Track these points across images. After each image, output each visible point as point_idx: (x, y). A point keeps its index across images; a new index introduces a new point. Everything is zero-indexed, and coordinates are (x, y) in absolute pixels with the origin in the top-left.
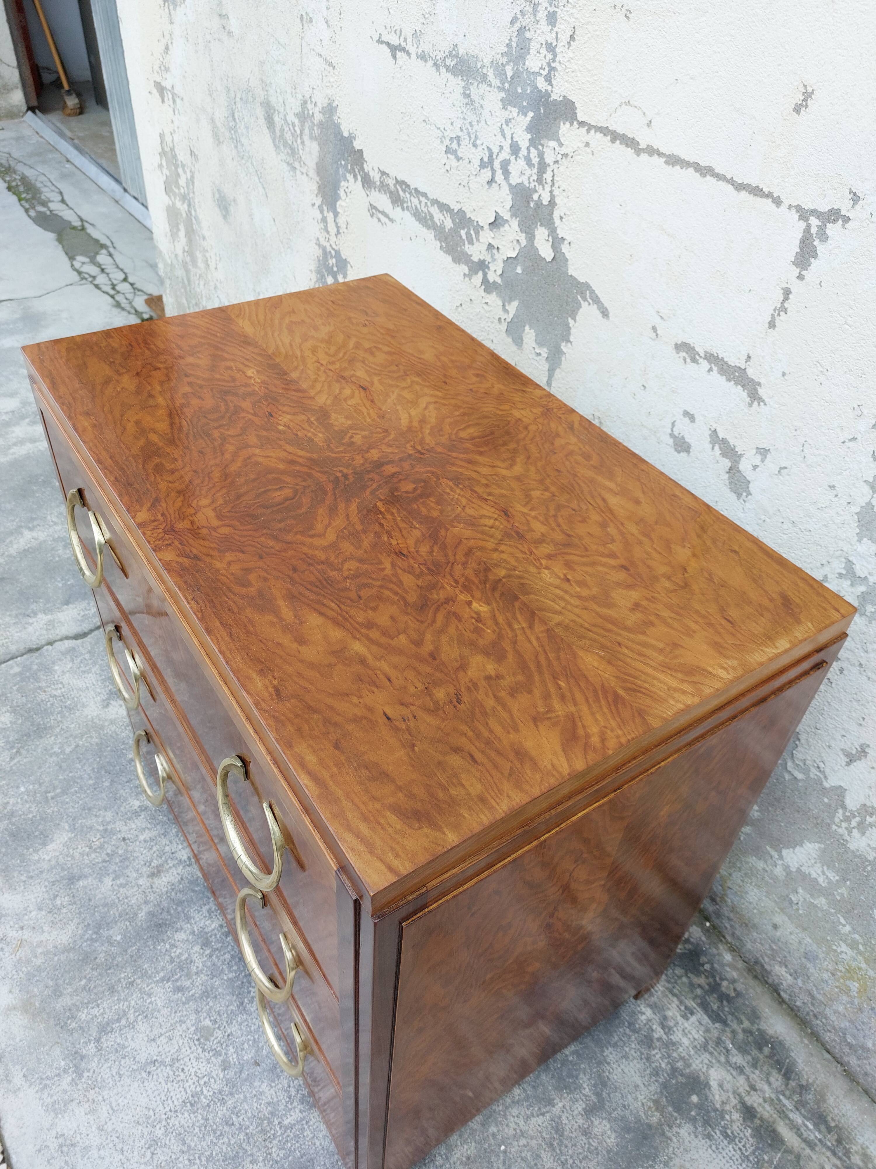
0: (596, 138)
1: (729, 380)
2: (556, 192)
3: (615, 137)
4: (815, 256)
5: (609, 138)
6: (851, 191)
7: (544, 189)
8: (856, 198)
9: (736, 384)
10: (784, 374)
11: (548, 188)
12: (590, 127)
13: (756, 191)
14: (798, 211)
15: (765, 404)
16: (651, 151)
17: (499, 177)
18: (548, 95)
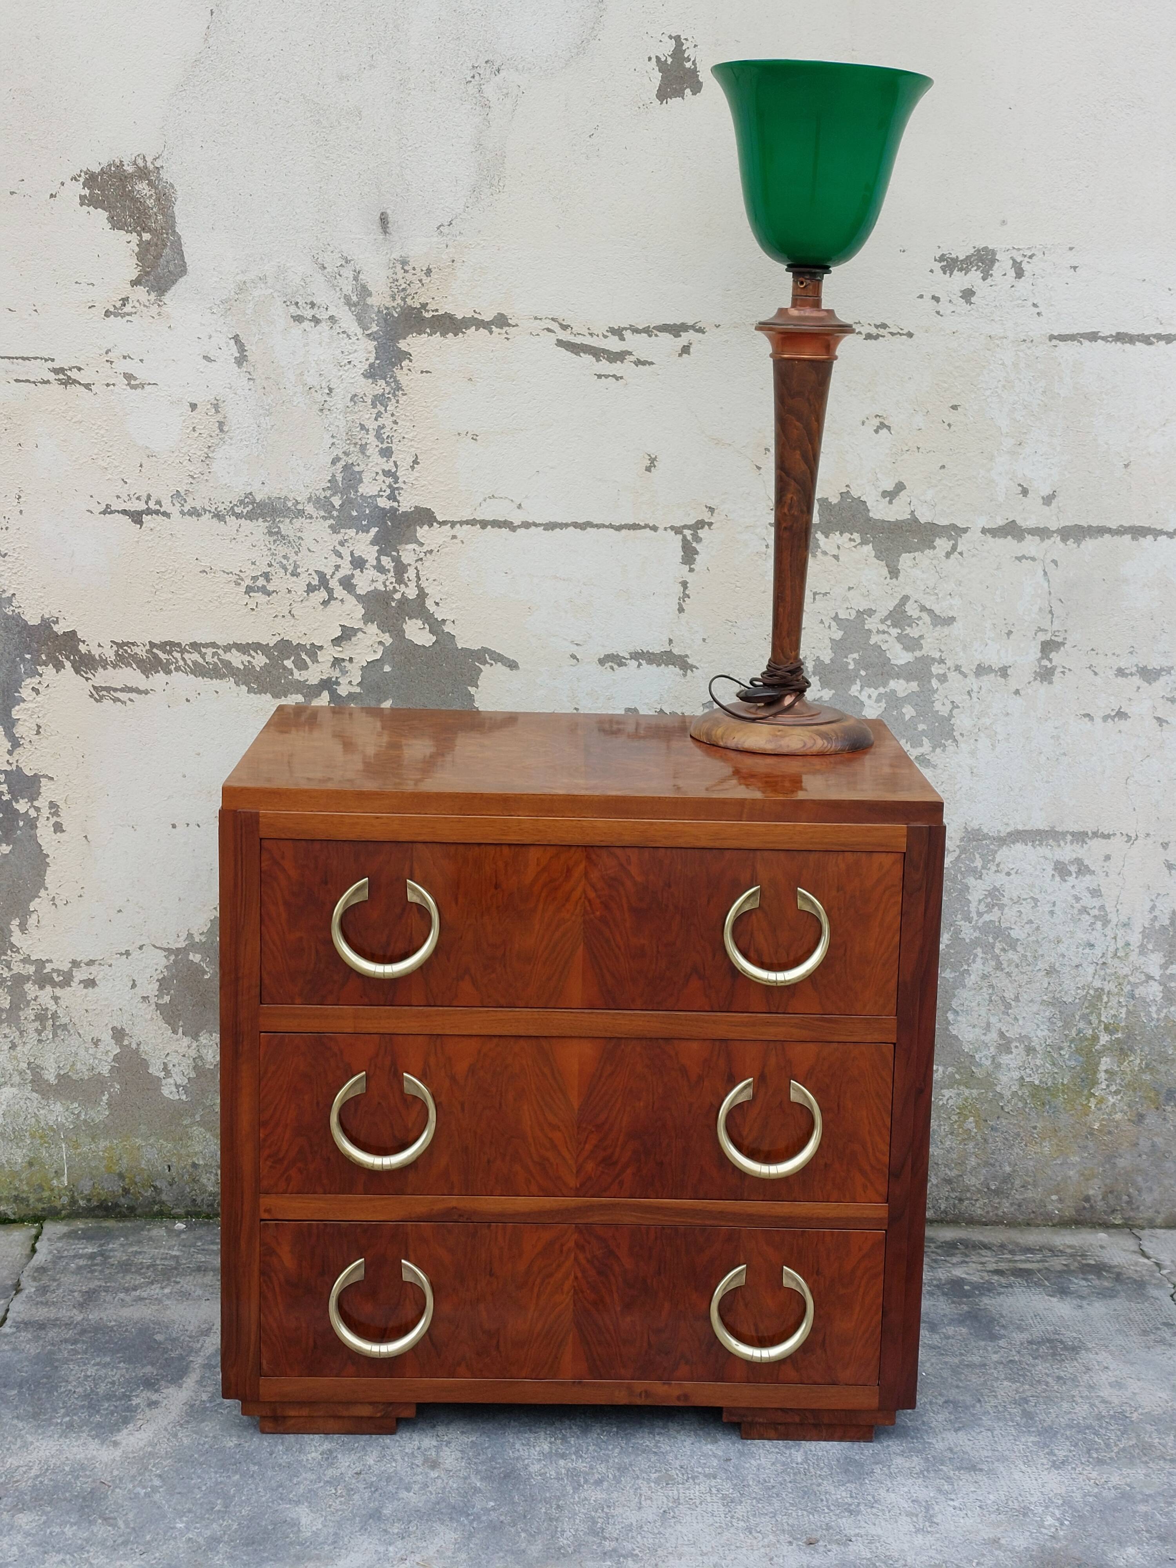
0: (461, 531)
1: (659, 665)
2: (424, 584)
3: (484, 524)
4: (697, 553)
5: (478, 526)
6: (706, 507)
7: (407, 586)
8: (712, 510)
9: (667, 665)
10: (704, 640)
11: (412, 585)
12: (453, 524)
13: (635, 527)
14: (672, 530)
15: (697, 668)
16: (526, 525)
17: (339, 592)
18: (394, 510)
